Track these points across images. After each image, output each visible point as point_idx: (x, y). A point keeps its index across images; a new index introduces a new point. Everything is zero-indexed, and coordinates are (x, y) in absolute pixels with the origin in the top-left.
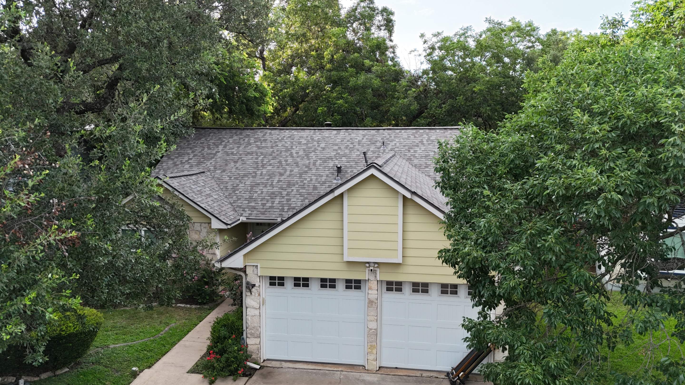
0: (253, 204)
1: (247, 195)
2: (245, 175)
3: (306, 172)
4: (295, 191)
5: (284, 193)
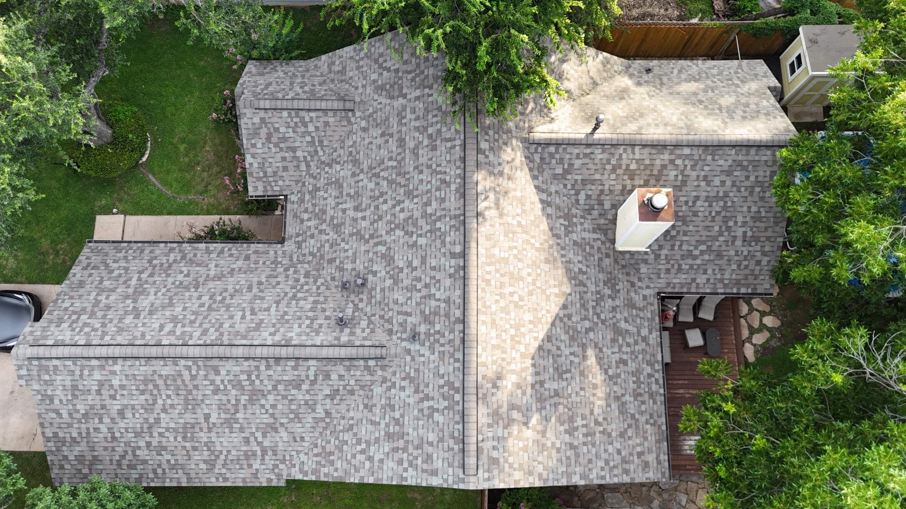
0: (307, 197)
1: (321, 183)
2: (356, 162)
3: (362, 237)
4: (327, 237)
5: (324, 227)
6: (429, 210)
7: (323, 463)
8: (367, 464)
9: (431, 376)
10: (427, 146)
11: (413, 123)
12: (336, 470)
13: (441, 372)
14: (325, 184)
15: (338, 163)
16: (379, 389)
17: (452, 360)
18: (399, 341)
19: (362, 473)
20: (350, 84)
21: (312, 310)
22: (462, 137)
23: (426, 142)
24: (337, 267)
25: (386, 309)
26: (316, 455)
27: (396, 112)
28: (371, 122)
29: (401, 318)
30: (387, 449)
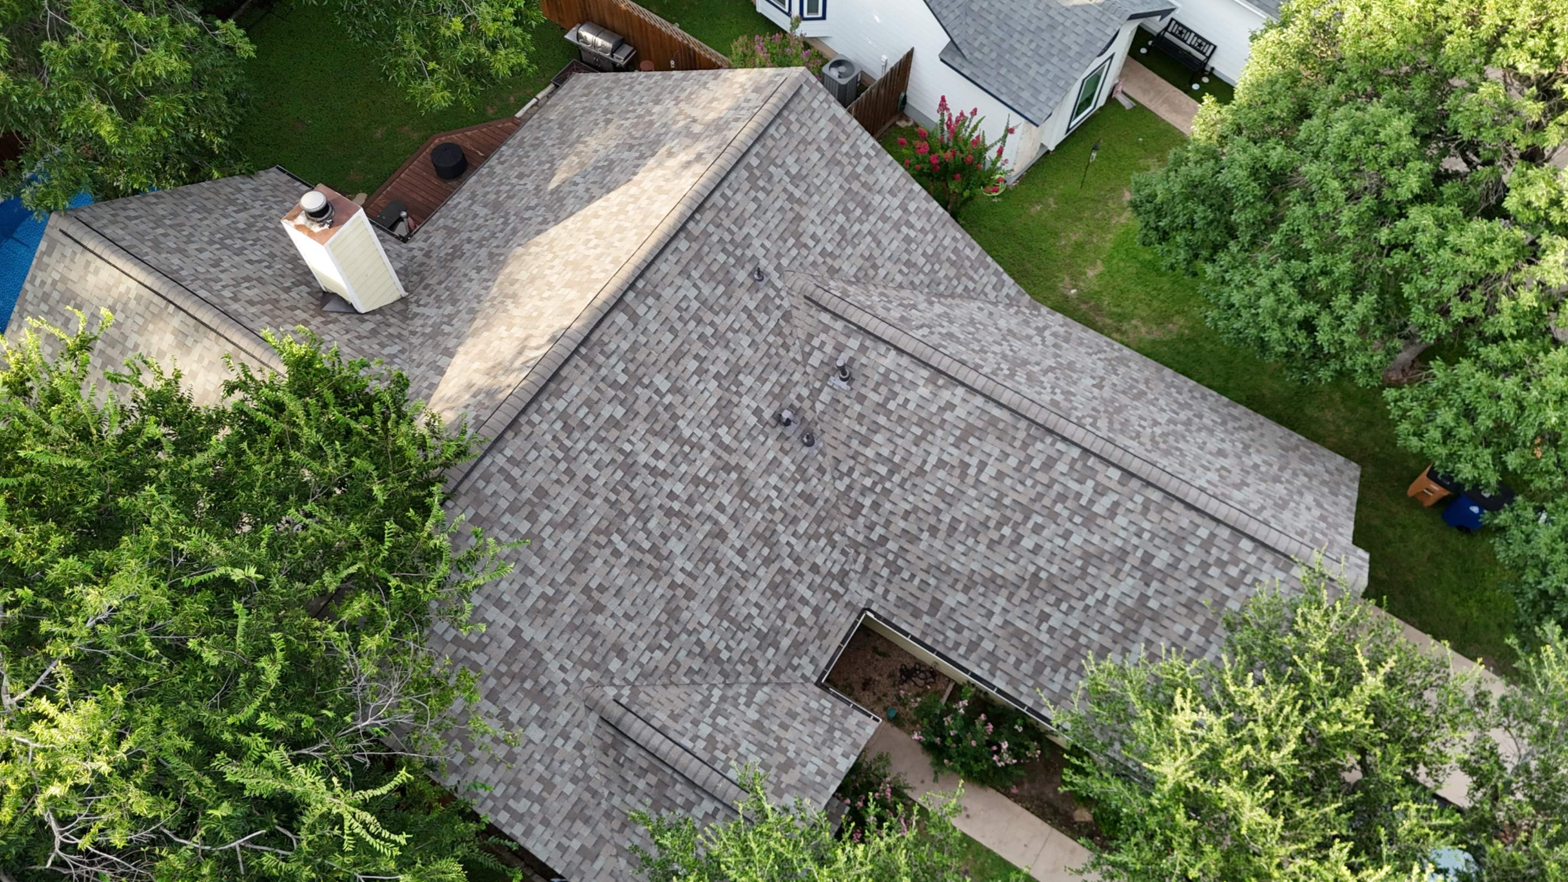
0: (785, 643)
1: (748, 641)
2: (673, 612)
3: (743, 482)
4: (793, 541)
5: (788, 564)
6: (619, 412)
7: (967, 264)
8: (912, 206)
9: (769, 214)
10: (548, 507)
11: (540, 571)
12: (954, 239)
13: (753, 206)
14: (744, 631)
15: (699, 643)
16: (845, 267)
17: (732, 204)
18: (783, 293)
19: (924, 205)
20: (584, 767)
21: (876, 428)
22: (487, 461)
23: (545, 516)
24: (807, 481)
25: (773, 351)
26: (971, 279)
27: (551, 622)
28: (602, 651)
29: (762, 318)
30: (878, 198)
